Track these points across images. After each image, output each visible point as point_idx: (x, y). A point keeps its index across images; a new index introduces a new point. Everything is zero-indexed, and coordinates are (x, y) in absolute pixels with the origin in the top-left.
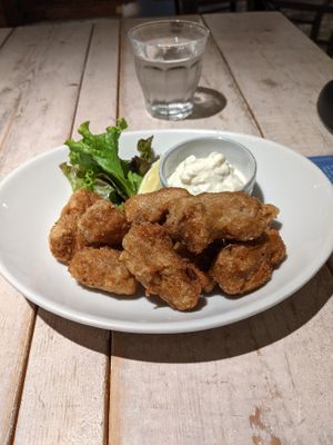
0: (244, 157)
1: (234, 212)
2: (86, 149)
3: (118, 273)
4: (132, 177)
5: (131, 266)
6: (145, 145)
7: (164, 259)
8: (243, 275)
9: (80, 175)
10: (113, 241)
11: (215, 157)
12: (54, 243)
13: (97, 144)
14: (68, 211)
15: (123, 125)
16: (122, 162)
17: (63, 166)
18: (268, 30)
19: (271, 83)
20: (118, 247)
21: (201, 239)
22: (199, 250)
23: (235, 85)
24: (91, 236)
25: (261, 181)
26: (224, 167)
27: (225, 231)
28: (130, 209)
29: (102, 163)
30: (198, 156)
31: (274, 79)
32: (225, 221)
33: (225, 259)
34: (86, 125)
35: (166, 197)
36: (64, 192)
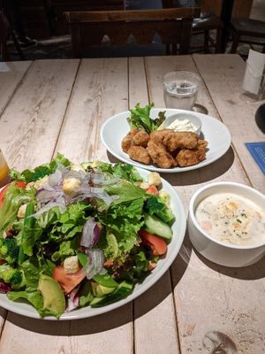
0: (198, 122)
1: (186, 138)
2: (137, 113)
3: (145, 154)
4: (154, 126)
5: (150, 152)
6: (161, 114)
7: (161, 150)
8: (187, 159)
9: (134, 123)
10: (144, 145)
11: (187, 121)
12: (123, 143)
13: (142, 112)
14: (130, 134)
15: (153, 105)
16: (151, 120)
17: (128, 119)
18: (231, 68)
19: (232, 103)
20: (145, 146)
21: (173, 147)
22: (172, 150)
23: (212, 103)
24: (137, 142)
25: (203, 130)
26: (189, 125)
27: (182, 145)
28: (152, 136)
29: (143, 119)
30: (180, 120)
31: (233, 100)
32: (181, 141)
33: (182, 153)
34: (138, 104)
35: (166, 132)
36: (127, 128)
